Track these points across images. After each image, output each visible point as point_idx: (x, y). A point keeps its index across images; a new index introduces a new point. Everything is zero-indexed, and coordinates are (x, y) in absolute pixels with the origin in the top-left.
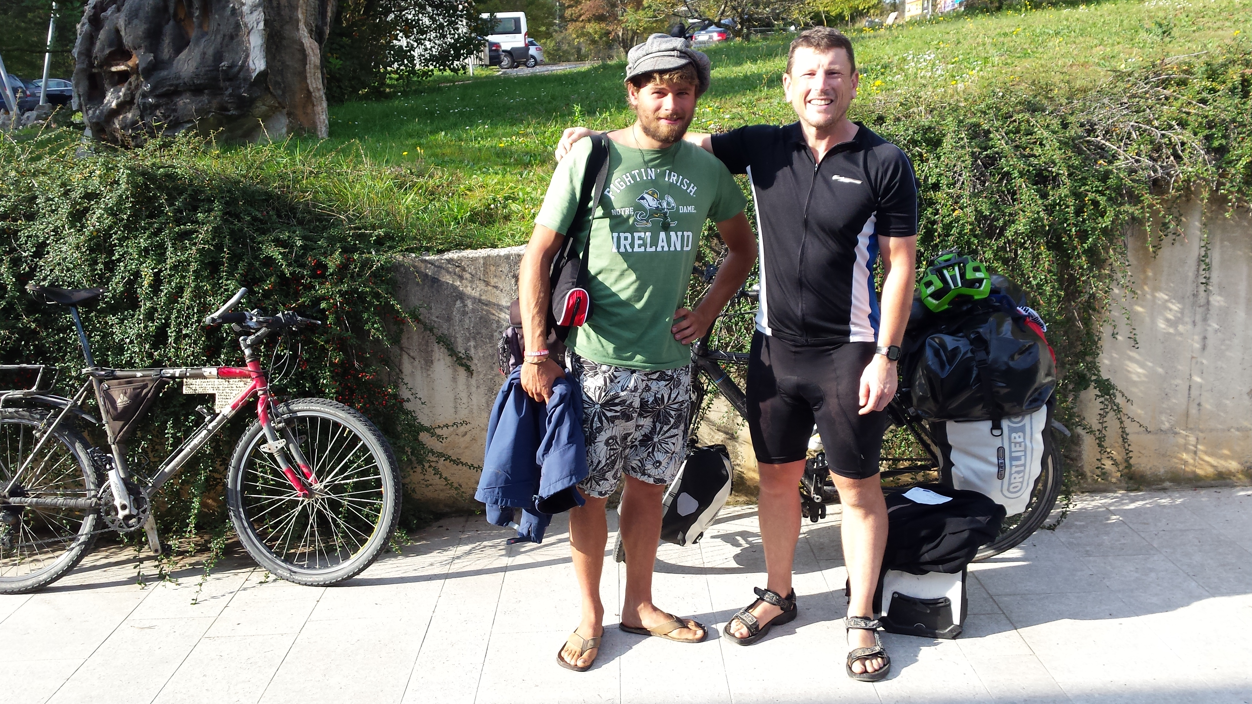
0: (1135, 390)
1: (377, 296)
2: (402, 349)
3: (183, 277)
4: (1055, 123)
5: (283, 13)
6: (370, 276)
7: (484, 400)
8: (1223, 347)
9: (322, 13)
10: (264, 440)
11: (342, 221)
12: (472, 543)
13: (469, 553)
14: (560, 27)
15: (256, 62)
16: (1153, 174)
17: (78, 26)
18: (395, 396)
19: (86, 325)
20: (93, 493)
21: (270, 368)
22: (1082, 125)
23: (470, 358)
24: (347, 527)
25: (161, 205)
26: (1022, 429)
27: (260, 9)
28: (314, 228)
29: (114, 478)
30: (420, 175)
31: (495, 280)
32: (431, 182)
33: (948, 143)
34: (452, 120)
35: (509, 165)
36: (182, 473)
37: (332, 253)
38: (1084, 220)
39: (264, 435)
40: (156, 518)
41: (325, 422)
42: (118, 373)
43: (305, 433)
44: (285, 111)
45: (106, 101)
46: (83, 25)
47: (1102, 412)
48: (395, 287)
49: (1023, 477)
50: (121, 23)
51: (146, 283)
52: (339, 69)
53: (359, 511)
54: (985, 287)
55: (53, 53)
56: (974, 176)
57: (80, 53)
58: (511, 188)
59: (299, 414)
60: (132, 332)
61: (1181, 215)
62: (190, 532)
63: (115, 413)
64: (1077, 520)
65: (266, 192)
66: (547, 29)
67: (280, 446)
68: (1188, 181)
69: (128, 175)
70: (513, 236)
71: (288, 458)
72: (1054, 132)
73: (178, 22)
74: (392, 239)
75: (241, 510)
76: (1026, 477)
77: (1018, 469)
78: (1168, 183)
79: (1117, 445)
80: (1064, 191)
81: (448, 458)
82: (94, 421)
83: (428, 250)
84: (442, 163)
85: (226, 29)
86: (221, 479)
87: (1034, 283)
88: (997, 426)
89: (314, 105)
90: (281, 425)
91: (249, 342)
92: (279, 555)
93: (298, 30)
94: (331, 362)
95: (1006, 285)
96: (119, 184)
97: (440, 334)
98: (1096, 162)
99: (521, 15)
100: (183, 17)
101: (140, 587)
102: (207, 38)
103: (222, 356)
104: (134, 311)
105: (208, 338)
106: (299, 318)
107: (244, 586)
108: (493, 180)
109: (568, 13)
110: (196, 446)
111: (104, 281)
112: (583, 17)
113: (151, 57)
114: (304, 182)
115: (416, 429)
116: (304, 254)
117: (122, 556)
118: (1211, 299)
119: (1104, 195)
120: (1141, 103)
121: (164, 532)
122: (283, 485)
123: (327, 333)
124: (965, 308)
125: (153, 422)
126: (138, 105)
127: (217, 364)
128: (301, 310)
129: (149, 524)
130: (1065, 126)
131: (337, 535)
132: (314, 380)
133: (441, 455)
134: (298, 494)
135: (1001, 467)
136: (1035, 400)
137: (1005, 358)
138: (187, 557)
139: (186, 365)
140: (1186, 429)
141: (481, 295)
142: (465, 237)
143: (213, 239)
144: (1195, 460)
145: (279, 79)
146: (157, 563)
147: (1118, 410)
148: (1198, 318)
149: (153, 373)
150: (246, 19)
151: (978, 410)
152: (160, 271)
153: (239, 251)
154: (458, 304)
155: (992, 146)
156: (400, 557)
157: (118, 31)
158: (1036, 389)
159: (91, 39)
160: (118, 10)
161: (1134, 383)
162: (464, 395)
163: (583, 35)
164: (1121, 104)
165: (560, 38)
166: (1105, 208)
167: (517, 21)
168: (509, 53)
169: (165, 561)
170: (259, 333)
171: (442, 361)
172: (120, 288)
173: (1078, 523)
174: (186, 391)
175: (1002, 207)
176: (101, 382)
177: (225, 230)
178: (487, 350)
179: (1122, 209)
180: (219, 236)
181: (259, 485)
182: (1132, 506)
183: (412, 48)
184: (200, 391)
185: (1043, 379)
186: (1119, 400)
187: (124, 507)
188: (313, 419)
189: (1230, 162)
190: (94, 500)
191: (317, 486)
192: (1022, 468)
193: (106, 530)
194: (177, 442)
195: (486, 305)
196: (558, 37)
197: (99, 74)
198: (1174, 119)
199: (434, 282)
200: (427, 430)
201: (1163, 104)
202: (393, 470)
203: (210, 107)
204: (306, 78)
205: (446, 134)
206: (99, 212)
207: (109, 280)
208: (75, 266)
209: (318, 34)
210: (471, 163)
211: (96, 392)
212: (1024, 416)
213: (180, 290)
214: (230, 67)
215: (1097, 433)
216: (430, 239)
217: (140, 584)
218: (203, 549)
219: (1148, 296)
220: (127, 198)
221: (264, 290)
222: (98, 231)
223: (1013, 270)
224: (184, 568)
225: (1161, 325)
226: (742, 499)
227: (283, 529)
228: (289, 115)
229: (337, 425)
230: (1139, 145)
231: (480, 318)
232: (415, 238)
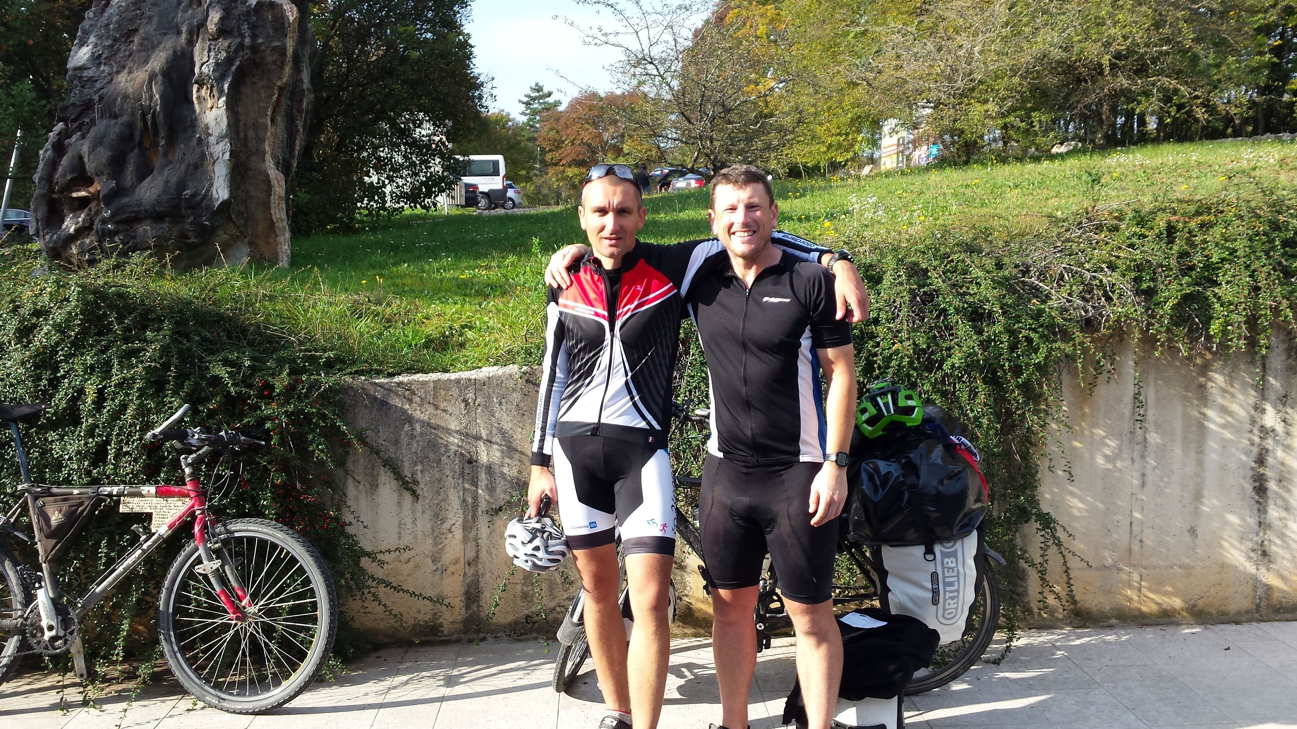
0: (1076, 525)
1: (324, 417)
2: (347, 472)
3: (127, 395)
4: (989, 263)
5: (249, 144)
6: (317, 397)
7: (429, 526)
8: (1161, 484)
9: (290, 146)
10: (199, 561)
11: (292, 343)
12: (410, 673)
13: (406, 683)
14: (541, 171)
15: (220, 192)
16: (1084, 314)
17: (41, 152)
18: (337, 519)
19: (25, 442)
20: (19, 613)
21: (210, 488)
22: (1017, 266)
23: (416, 483)
24: (279, 652)
25: (111, 323)
26: (954, 555)
27: (227, 140)
28: (264, 350)
29: (43, 597)
30: (379, 303)
31: (445, 404)
32: (388, 310)
33: (887, 280)
34: (417, 252)
35: (470, 295)
36: (113, 596)
37: (280, 373)
38: (1018, 356)
39: (200, 556)
40: (84, 642)
41: (263, 543)
42: (55, 490)
43: (243, 555)
44: (247, 240)
45: (64, 227)
46: (46, 151)
47: (1042, 545)
48: (343, 410)
49: (957, 603)
50: (85, 149)
51: (89, 400)
52: (307, 203)
53: (294, 636)
54: (917, 415)
55: (15, 179)
56: (913, 312)
57: (41, 179)
58: (468, 317)
59: (237, 535)
60: (72, 449)
61: (1115, 354)
62: (118, 655)
63: (49, 531)
64: (1022, 655)
65: (218, 314)
66: (528, 173)
67: (215, 567)
68: (1118, 321)
69: (79, 293)
70: (466, 362)
71: (223, 581)
72: (988, 272)
73: (143, 150)
74: (343, 361)
75: (172, 633)
76: (960, 603)
77: (952, 595)
78: (1100, 323)
79: (1061, 580)
80: (998, 328)
81: (388, 585)
82: (26, 539)
83: (378, 373)
84: (401, 292)
85: (191, 158)
86: (154, 603)
87: (971, 415)
88: (929, 551)
89: (276, 236)
90: (217, 545)
91: (189, 460)
92: (208, 681)
93: (264, 161)
94: (273, 483)
95: (941, 415)
96: (69, 302)
97: (386, 457)
98: (1029, 301)
99: (500, 158)
100: (148, 145)
101: (62, 713)
102: (171, 166)
103: (162, 475)
104: (75, 427)
105: (149, 457)
106: (243, 438)
107: (171, 713)
108: (451, 309)
109: (548, 157)
110: (129, 566)
111: (46, 396)
112: (563, 162)
113: (113, 184)
114: (257, 305)
115: (357, 554)
116: (252, 375)
117: (46, 683)
118: (1147, 436)
119: (1037, 332)
120: (1073, 247)
121: (91, 657)
122: (218, 608)
123: (270, 454)
124: (898, 435)
125: (87, 541)
126: (97, 231)
127: (157, 482)
128: (245, 430)
129: (76, 647)
130: (999, 266)
131: (269, 661)
132: (255, 501)
133: (382, 581)
134: (230, 617)
135: (935, 592)
136: (965, 525)
137: (934, 483)
138: (113, 684)
139: (124, 482)
140: (1130, 565)
141: (430, 419)
142: (417, 361)
143: (161, 358)
144: (1139, 597)
145: (242, 208)
146: (81, 689)
147: (1059, 544)
148: (1136, 455)
149: (90, 491)
150: (212, 150)
151: (911, 534)
152: (105, 387)
153: (187, 370)
154: (407, 427)
155: (931, 284)
156: (334, 687)
157: (81, 158)
158: (966, 515)
159: (53, 164)
160: (83, 137)
161: (1076, 518)
162: (409, 520)
163: (563, 179)
164: (1055, 248)
165: (540, 182)
166: (1038, 344)
167: (496, 164)
168: (487, 195)
169: (90, 687)
170: (200, 452)
171: (388, 485)
172: (63, 404)
173: (1023, 658)
174: (122, 509)
175: (940, 342)
176: (36, 498)
177: (174, 350)
178: (434, 475)
179: (1055, 345)
180: (167, 355)
181: (192, 608)
182: (1078, 642)
183: (384, 186)
184: (137, 510)
185: (971, 504)
186: (1060, 534)
187: (50, 628)
188: (251, 540)
189: (1158, 304)
190: (20, 620)
191: (252, 609)
192: (956, 594)
193: (31, 652)
194: (111, 562)
195: (435, 429)
196: (538, 181)
197: (59, 199)
198: (1104, 262)
199: (383, 405)
200: (368, 555)
201: (1095, 249)
202: (330, 593)
203: (171, 235)
204: (269, 208)
205: (409, 266)
206: (45, 329)
207: (52, 396)
208: (18, 382)
209: (284, 167)
210: (431, 294)
211: (31, 509)
212: (955, 542)
213: (124, 407)
214: (193, 196)
215: (1039, 566)
216: (381, 363)
217: (62, 710)
218: (131, 676)
219: (1086, 432)
220: (76, 315)
221: (209, 409)
222: (45, 347)
223: (952, 402)
224: (110, 695)
225: (1100, 460)
226: (689, 631)
227: (213, 654)
228: (251, 244)
229: (274, 546)
230: (1071, 286)
231: (429, 442)
232: (366, 362)
